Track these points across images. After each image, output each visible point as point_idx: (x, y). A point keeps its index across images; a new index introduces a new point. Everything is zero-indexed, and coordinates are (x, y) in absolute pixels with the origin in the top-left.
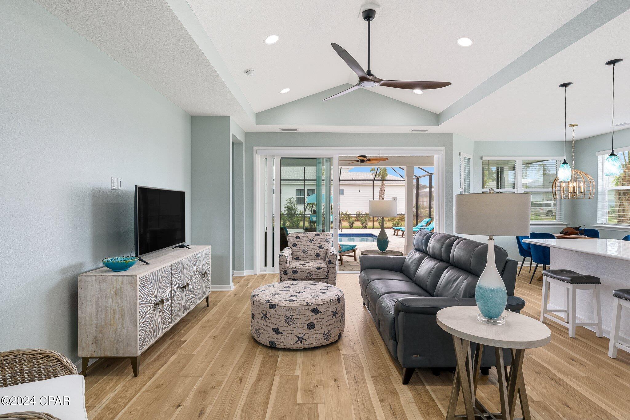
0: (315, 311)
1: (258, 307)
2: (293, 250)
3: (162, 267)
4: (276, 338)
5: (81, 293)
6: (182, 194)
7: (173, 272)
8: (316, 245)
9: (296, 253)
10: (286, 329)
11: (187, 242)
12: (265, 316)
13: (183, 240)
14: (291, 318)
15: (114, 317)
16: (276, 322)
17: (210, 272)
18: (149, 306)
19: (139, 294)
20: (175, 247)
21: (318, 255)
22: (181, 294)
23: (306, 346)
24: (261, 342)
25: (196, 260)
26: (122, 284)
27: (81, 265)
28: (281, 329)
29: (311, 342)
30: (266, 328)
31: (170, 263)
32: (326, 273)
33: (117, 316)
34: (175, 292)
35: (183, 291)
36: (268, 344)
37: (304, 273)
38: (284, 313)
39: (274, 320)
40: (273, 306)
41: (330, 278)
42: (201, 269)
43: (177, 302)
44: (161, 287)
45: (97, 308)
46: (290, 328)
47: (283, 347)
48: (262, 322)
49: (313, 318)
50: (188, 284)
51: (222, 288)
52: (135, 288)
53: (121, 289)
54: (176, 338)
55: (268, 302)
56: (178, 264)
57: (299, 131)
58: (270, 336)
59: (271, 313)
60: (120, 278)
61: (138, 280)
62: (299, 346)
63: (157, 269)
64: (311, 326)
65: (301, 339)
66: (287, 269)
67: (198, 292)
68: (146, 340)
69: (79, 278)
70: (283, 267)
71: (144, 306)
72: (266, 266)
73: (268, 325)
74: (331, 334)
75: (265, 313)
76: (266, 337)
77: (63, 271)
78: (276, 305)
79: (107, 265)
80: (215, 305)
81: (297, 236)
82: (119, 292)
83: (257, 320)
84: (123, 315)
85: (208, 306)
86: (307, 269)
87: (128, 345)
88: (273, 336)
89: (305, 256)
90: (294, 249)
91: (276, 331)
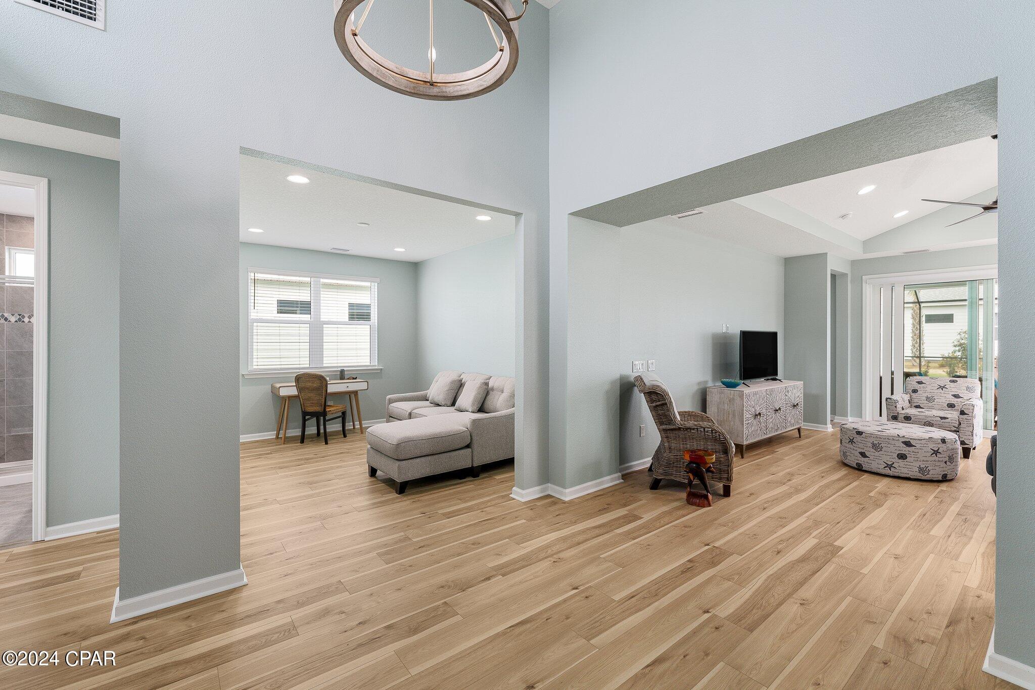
0: (908, 444)
1: (845, 433)
2: (912, 397)
3: (760, 389)
4: (862, 460)
5: (708, 398)
6: (774, 335)
7: (767, 396)
8: (949, 394)
9: (916, 400)
10: (873, 454)
11: (779, 376)
12: (851, 441)
13: (776, 374)
14: (879, 445)
15: (728, 417)
16: (862, 447)
17: (802, 406)
18: (751, 414)
19: (745, 403)
20: (768, 379)
21: (951, 406)
22: (774, 415)
23: (897, 474)
24: (848, 464)
25: (788, 392)
26: (734, 395)
27: (706, 382)
28: (867, 454)
29: (902, 471)
30: (853, 452)
31: (766, 388)
32: (957, 426)
33: (731, 416)
34: (769, 412)
35: (775, 413)
36: (855, 465)
37: (921, 420)
38: (871, 440)
39: (861, 445)
40: (859, 433)
41: (962, 431)
42: (793, 400)
43: (771, 420)
44: (759, 404)
45: (718, 409)
46: (877, 454)
47: (870, 470)
48: (850, 446)
49: (905, 450)
50: (780, 409)
51: (817, 427)
52: (742, 399)
53: (733, 399)
54: (770, 449)
55: (856, 429)
56: (772, 390)
57: (932, 250)
58: (856, 458)
59: (858, 438)
60: (732, 392)
61: (744, 394)
62: (887, 471)
63: (756, 390)
64: (902, 457)
65: (890, 466)
66: (897, 415)
67: (789, 419)
68: (749, 437)
69: (708, 389)
70: (892, 411)
71: (748, 413)
72: (881, 415)
73: (856, 449)
74: (929, 471)
75: (852, 438)
76: (854, 459)
77: (699, 383)
78: (862, 432)
79: (724, 383)
80: (807, 437)
81: (920, 380)
82: (731, 401)
83: (844, 444)
84: (734, 415)
85: (800, 437)
86: (926, 416)
87: (738, 436)
88: (860, 459)
89: (930, 404)
90: (914, 395)
91: (863, 455)
